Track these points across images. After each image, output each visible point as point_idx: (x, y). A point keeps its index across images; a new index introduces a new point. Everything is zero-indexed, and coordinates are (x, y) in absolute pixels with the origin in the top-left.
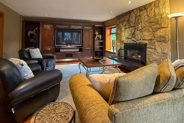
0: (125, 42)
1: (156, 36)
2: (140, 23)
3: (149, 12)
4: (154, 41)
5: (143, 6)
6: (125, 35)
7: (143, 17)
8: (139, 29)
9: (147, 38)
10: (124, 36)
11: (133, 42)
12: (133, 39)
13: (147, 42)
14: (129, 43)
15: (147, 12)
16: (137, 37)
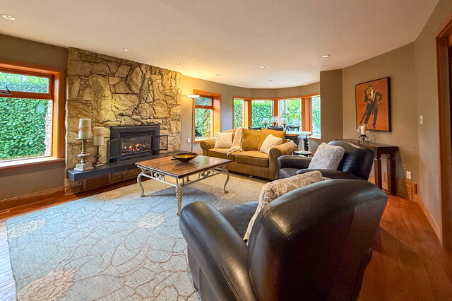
0: (114, 123)
1: (172, 113)
2: (151, 92)
3: (165, 81)
4: (169, 119)
5: (157, 68)
6: (114, 109)
7: (155, 84)
8: (148, 101)
9: (160, 116)
10: (109, 109)
11: (136, 123)
12: (135, 117)
13: (160, 121)
14: (126, 125)
15: (162, 79)
16: (144, 114)
